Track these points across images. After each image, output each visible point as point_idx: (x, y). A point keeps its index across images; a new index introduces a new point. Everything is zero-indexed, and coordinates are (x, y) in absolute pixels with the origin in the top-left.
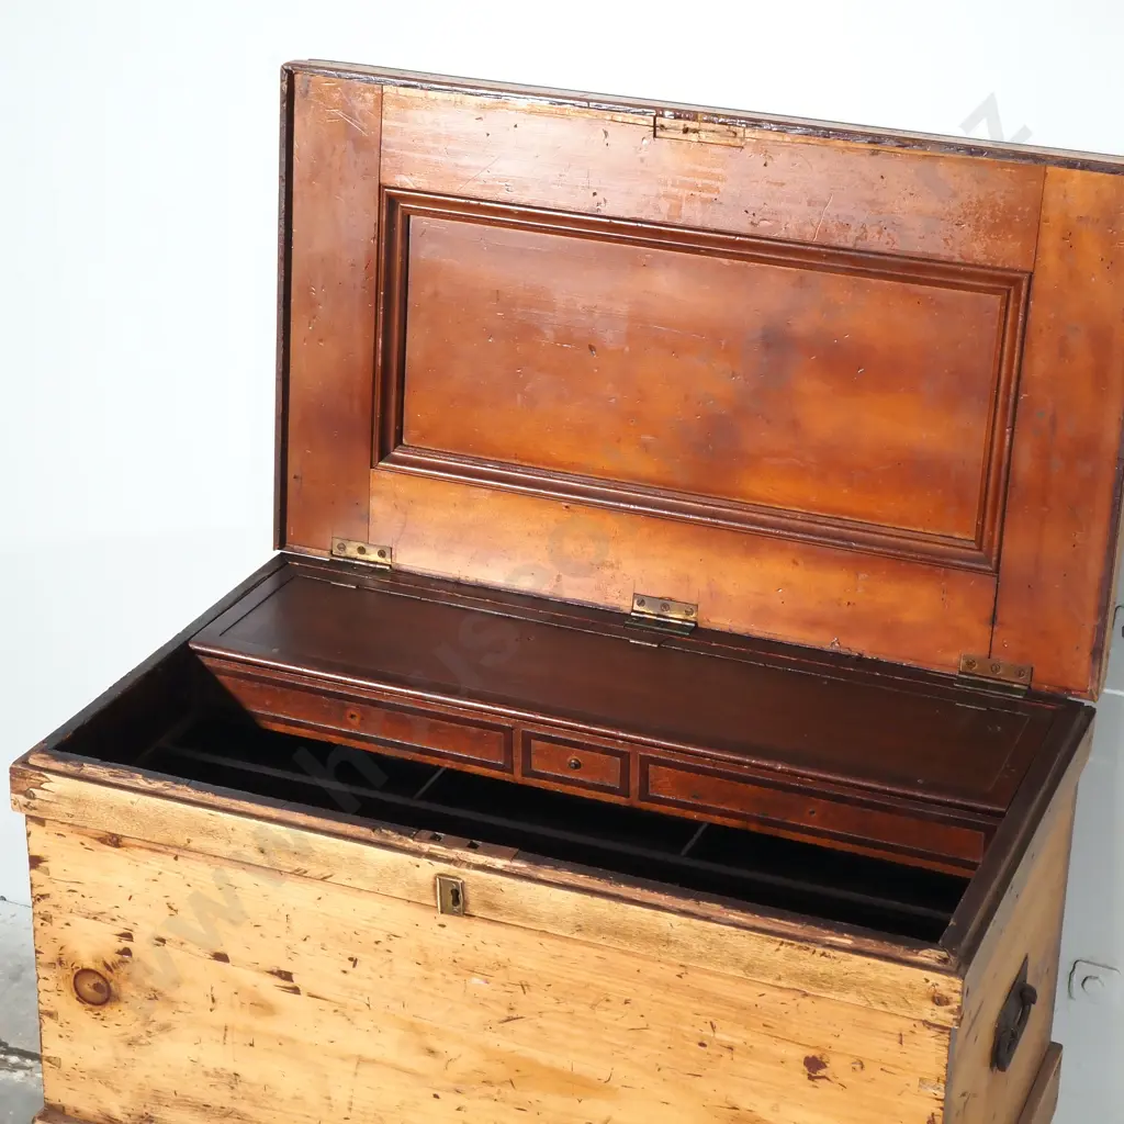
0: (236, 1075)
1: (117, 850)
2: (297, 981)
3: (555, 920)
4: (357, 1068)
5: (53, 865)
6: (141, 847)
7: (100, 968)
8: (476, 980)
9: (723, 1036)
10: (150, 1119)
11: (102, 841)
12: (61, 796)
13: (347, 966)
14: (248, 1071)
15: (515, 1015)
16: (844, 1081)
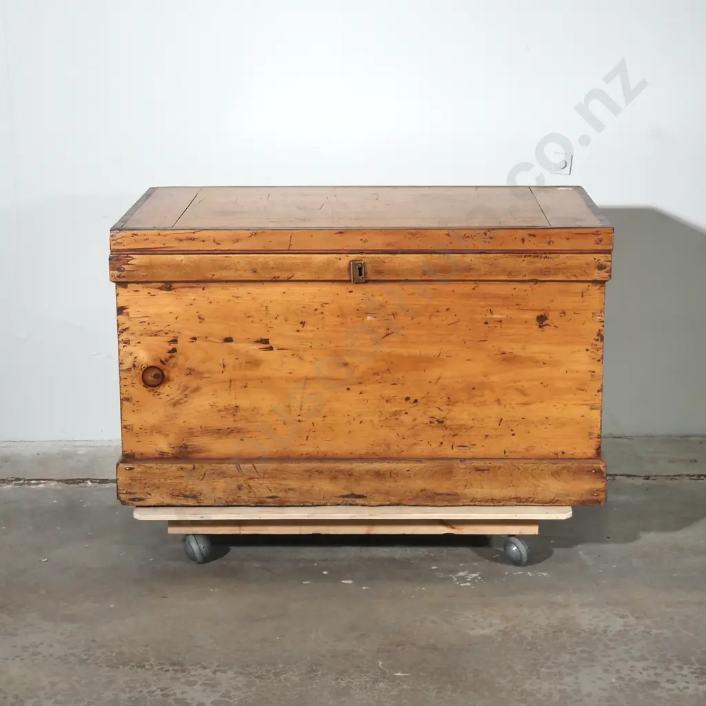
0: (237, 407)
1: (169, 292)
2: (271, 343)
3: (413, 272)
4: (305, 384)
5: (132, 310)
6: (183, 287)
7: (158, 364)
8: (369, 318)
9: (497, 316)
10: (186, 447)
11: (161, 289)
12: (139, 267)
13: (300, 327)
14: (243, 403)
15: (389, 332)
16: (556, 324)
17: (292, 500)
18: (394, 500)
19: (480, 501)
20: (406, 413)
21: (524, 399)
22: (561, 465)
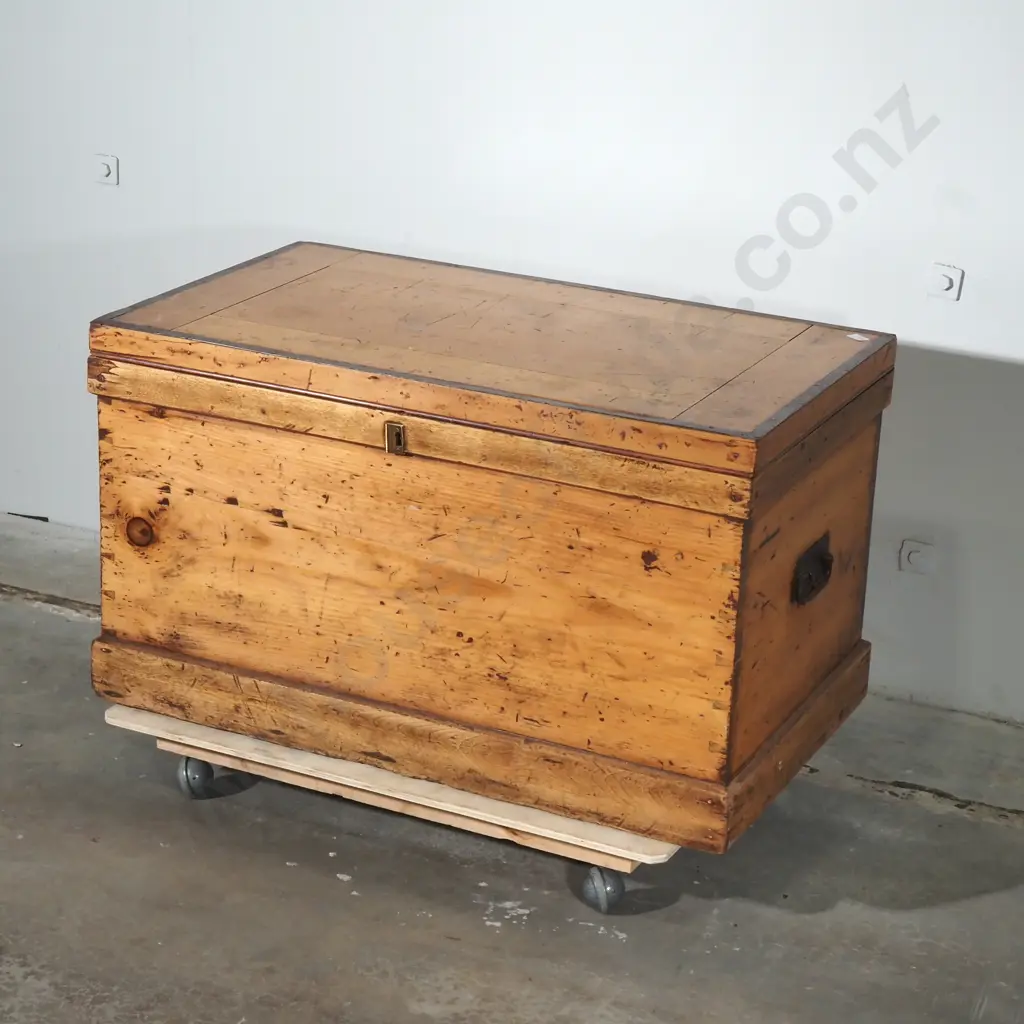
0: (240, 596)
1: (162, 420)
2: (286, 516)
3: (469, 453)
4: (326, 584)
5: (117, 435)
6: (180, 417)
7: (145, 516)
8: (413, 507)
9: (585, 540)
10: (177, 637)
11: (151, 413)
12: (123, 378)
13: (322, 502)
14: (249, 593)
15: (439, 533)
16: (670, 569)
17: (300, 741)
18: (433, 774)
19: (547, 806)
20: (457, 654)
21: (618, 671)
22: (664, 782)
